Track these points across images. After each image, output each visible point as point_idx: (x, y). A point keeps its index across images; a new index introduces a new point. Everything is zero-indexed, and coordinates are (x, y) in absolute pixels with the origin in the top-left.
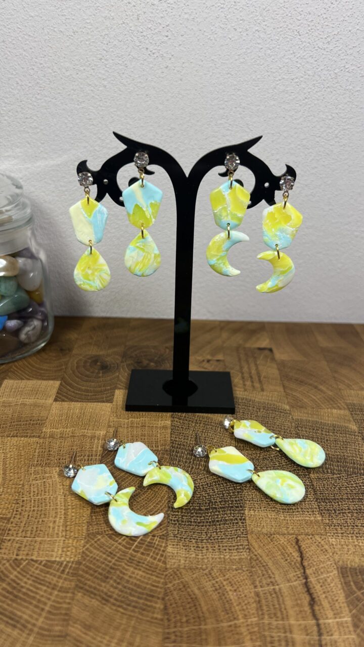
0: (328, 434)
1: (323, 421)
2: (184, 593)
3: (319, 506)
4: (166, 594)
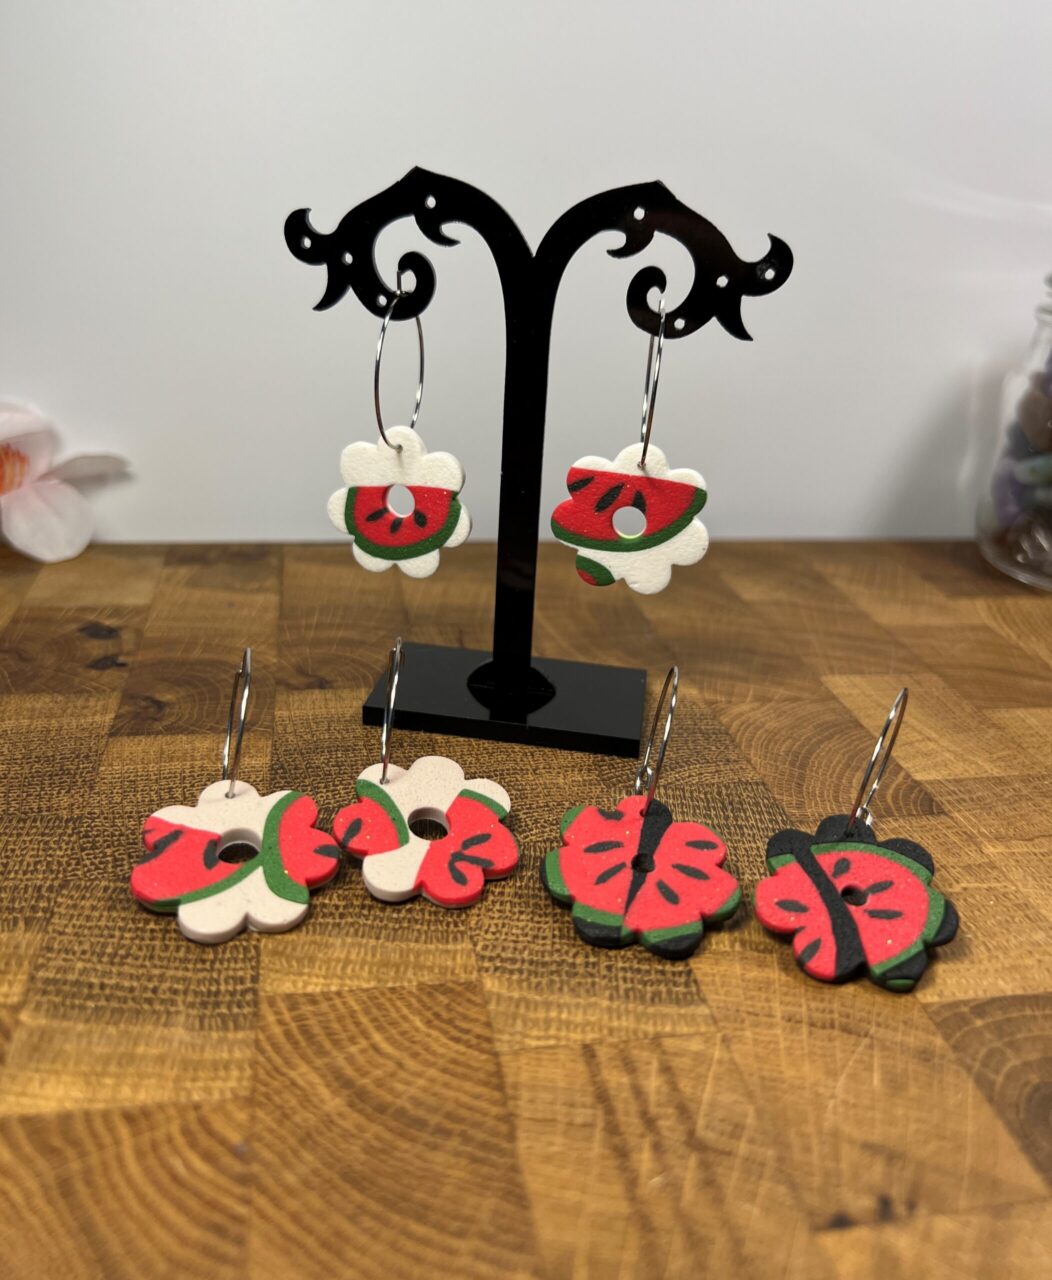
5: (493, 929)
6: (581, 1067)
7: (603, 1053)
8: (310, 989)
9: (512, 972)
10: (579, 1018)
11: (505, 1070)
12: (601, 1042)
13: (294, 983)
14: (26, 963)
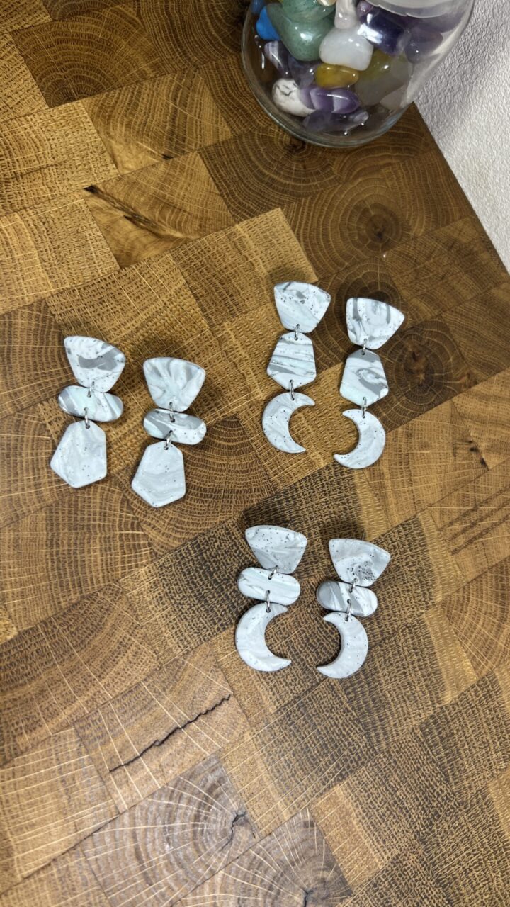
0: (417, 669)
1: (437, 654)
2: (100, 614)
3: (289, 703)
4: (89, 597)
5: (411, 610)
8: (469, 663)
9: (430, 593)
11: (473, 577)
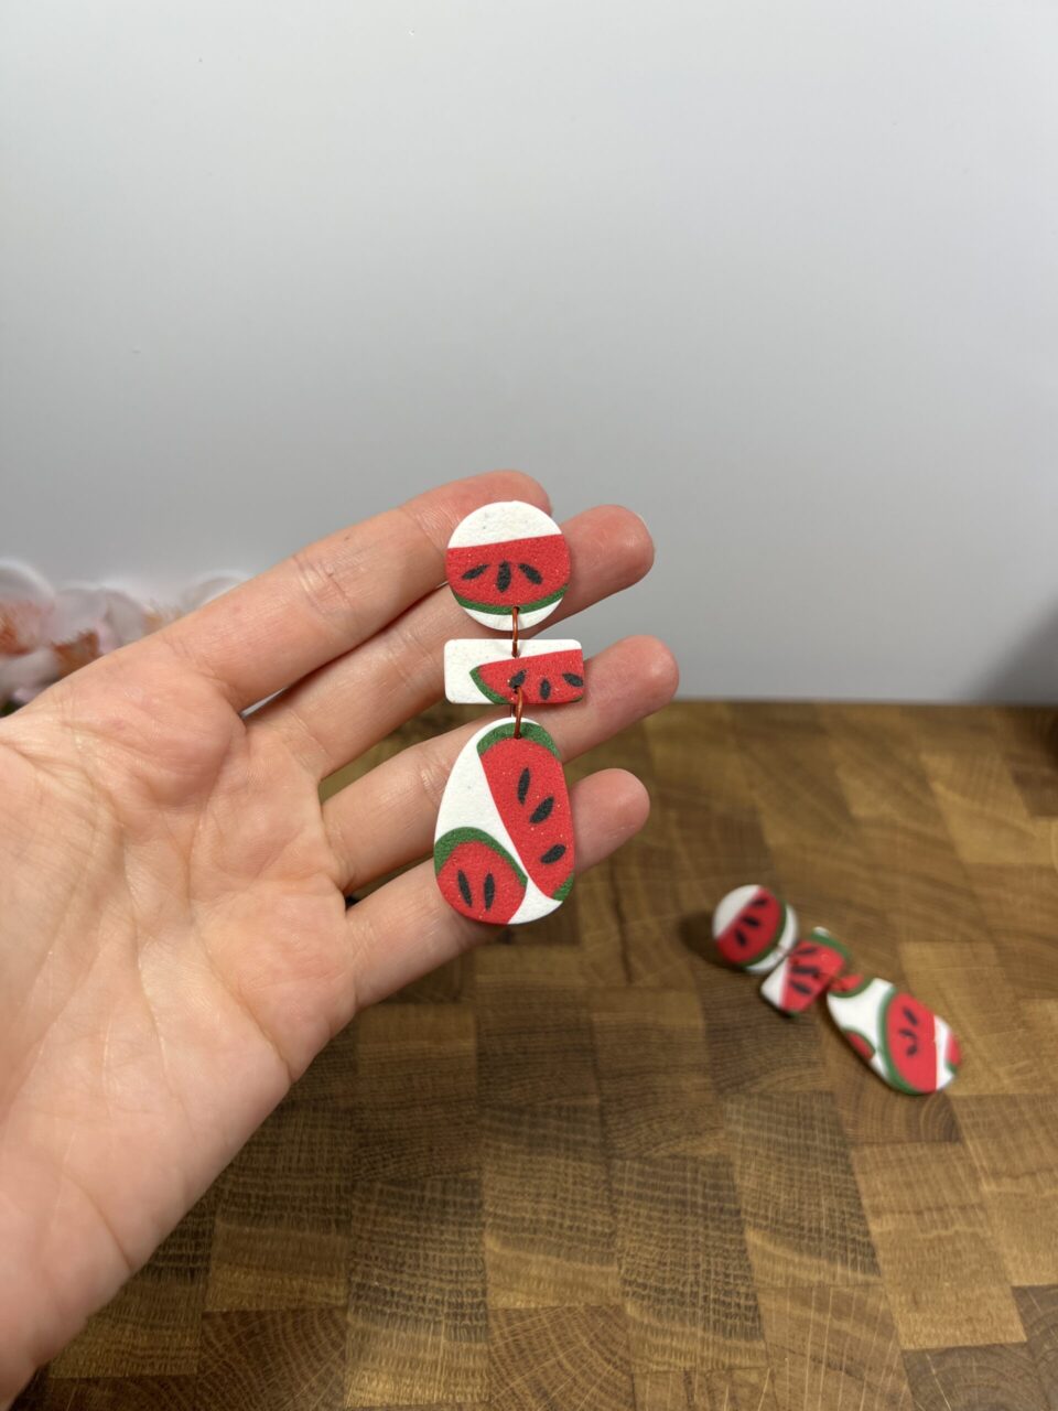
6: (682, 1393)
7: (696, 1379)
10: (683, 1346)
12: (693, 1370)
13: (508, 1297)
14: (343, 1266)
